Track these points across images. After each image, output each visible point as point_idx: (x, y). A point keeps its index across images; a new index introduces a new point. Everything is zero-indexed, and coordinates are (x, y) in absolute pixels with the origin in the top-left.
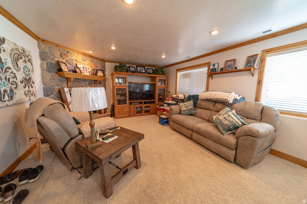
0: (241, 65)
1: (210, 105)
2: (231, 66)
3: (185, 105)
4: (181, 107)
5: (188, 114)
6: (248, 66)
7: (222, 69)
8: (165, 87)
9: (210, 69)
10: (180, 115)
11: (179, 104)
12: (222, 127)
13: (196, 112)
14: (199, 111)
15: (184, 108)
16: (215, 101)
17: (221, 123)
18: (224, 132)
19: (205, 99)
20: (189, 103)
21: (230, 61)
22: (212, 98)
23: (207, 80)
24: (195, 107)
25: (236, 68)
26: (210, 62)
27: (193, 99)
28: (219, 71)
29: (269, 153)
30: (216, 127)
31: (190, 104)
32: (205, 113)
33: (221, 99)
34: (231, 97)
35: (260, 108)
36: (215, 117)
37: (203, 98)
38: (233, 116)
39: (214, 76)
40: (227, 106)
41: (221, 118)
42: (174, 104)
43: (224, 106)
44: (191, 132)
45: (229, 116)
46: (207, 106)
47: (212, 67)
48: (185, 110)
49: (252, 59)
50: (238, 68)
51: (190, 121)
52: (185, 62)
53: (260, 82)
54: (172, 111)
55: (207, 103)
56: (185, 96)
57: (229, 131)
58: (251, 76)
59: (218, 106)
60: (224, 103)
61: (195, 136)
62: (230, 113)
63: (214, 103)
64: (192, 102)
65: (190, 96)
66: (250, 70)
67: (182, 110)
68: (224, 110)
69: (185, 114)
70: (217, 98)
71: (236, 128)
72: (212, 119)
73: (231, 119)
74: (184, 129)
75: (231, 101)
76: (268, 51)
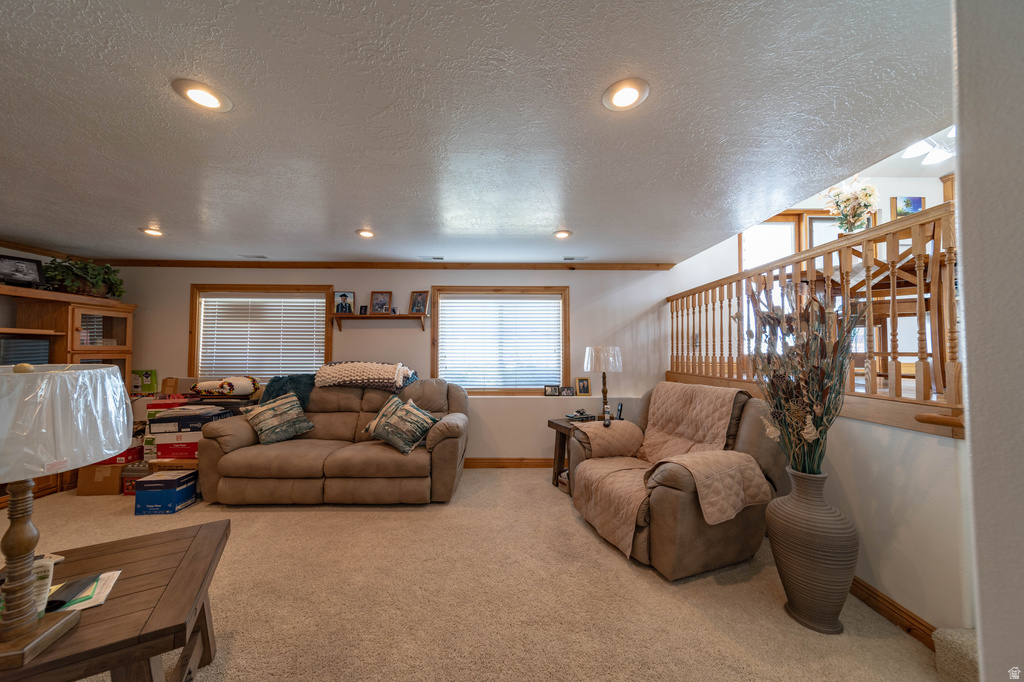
0: (402, 306)
1: (352, 399)
2: (384, 304)
3: (273, 409)
4: (257, 421)
5: (287, 435)
6: (414, 311)
7: (364, 309)
8: (122, 352)
9: (336, 304)
10: (258, 446)
11: (247, 411)
12: (401, 438)
13: (311, 424)
14: (320, 420)
15: (270, 421)
16: (363, 387)
17: (397, 430)
18: (407, 448)
19: (334, 385)
20: (286, 400)
21: (382, 293)
22: (357, 380)
23: (326, 332)
24: (306, 410)
25: (394, 311)
26: (331, 286)
27: (296, 390)
28: (357, 312)
29: (465, 467)
30: (389, 444)
31: (289, 403)
32: (341, 423)
33: (379, 379)
34: (399, 372)
35: (445, 389)
36: (373, 424)
37: (330, 382)
38: (415, 411)
39: (344, 322)
40: (394, 393)
41: (394, 420)
42: (219, 416)
43: (386, 394)
44: (319, 483)
45: (408, 412)
46: (343, 403)
47: (338, 300)
48: (276, 427)
49: (419, 299)
50: (398, 313)
51: (309, 454)
52: (239, 267)
53: (434, 343)
54: (220, 440)
55: (341, 394)
56: (254, 381)
57: (414, 442)
58: (420, 330)
59: (373, 397)
60: (387, 388)
61: (335, 487)
62: (407, 407)
63: (359, 392)
64: (295, 398)
65: (276, 380)
66: (420, 318)
67: (264, 429)
68: (390, 404)
69: (279, 437)
70: (369, 379)
71: (425, 432)
72: (367, 430)
73: (413, 417)
74: (290, 483)
75: (400, 382)
76: (441, 290)
